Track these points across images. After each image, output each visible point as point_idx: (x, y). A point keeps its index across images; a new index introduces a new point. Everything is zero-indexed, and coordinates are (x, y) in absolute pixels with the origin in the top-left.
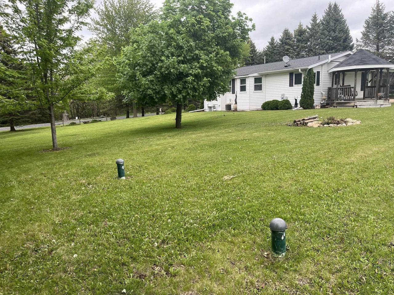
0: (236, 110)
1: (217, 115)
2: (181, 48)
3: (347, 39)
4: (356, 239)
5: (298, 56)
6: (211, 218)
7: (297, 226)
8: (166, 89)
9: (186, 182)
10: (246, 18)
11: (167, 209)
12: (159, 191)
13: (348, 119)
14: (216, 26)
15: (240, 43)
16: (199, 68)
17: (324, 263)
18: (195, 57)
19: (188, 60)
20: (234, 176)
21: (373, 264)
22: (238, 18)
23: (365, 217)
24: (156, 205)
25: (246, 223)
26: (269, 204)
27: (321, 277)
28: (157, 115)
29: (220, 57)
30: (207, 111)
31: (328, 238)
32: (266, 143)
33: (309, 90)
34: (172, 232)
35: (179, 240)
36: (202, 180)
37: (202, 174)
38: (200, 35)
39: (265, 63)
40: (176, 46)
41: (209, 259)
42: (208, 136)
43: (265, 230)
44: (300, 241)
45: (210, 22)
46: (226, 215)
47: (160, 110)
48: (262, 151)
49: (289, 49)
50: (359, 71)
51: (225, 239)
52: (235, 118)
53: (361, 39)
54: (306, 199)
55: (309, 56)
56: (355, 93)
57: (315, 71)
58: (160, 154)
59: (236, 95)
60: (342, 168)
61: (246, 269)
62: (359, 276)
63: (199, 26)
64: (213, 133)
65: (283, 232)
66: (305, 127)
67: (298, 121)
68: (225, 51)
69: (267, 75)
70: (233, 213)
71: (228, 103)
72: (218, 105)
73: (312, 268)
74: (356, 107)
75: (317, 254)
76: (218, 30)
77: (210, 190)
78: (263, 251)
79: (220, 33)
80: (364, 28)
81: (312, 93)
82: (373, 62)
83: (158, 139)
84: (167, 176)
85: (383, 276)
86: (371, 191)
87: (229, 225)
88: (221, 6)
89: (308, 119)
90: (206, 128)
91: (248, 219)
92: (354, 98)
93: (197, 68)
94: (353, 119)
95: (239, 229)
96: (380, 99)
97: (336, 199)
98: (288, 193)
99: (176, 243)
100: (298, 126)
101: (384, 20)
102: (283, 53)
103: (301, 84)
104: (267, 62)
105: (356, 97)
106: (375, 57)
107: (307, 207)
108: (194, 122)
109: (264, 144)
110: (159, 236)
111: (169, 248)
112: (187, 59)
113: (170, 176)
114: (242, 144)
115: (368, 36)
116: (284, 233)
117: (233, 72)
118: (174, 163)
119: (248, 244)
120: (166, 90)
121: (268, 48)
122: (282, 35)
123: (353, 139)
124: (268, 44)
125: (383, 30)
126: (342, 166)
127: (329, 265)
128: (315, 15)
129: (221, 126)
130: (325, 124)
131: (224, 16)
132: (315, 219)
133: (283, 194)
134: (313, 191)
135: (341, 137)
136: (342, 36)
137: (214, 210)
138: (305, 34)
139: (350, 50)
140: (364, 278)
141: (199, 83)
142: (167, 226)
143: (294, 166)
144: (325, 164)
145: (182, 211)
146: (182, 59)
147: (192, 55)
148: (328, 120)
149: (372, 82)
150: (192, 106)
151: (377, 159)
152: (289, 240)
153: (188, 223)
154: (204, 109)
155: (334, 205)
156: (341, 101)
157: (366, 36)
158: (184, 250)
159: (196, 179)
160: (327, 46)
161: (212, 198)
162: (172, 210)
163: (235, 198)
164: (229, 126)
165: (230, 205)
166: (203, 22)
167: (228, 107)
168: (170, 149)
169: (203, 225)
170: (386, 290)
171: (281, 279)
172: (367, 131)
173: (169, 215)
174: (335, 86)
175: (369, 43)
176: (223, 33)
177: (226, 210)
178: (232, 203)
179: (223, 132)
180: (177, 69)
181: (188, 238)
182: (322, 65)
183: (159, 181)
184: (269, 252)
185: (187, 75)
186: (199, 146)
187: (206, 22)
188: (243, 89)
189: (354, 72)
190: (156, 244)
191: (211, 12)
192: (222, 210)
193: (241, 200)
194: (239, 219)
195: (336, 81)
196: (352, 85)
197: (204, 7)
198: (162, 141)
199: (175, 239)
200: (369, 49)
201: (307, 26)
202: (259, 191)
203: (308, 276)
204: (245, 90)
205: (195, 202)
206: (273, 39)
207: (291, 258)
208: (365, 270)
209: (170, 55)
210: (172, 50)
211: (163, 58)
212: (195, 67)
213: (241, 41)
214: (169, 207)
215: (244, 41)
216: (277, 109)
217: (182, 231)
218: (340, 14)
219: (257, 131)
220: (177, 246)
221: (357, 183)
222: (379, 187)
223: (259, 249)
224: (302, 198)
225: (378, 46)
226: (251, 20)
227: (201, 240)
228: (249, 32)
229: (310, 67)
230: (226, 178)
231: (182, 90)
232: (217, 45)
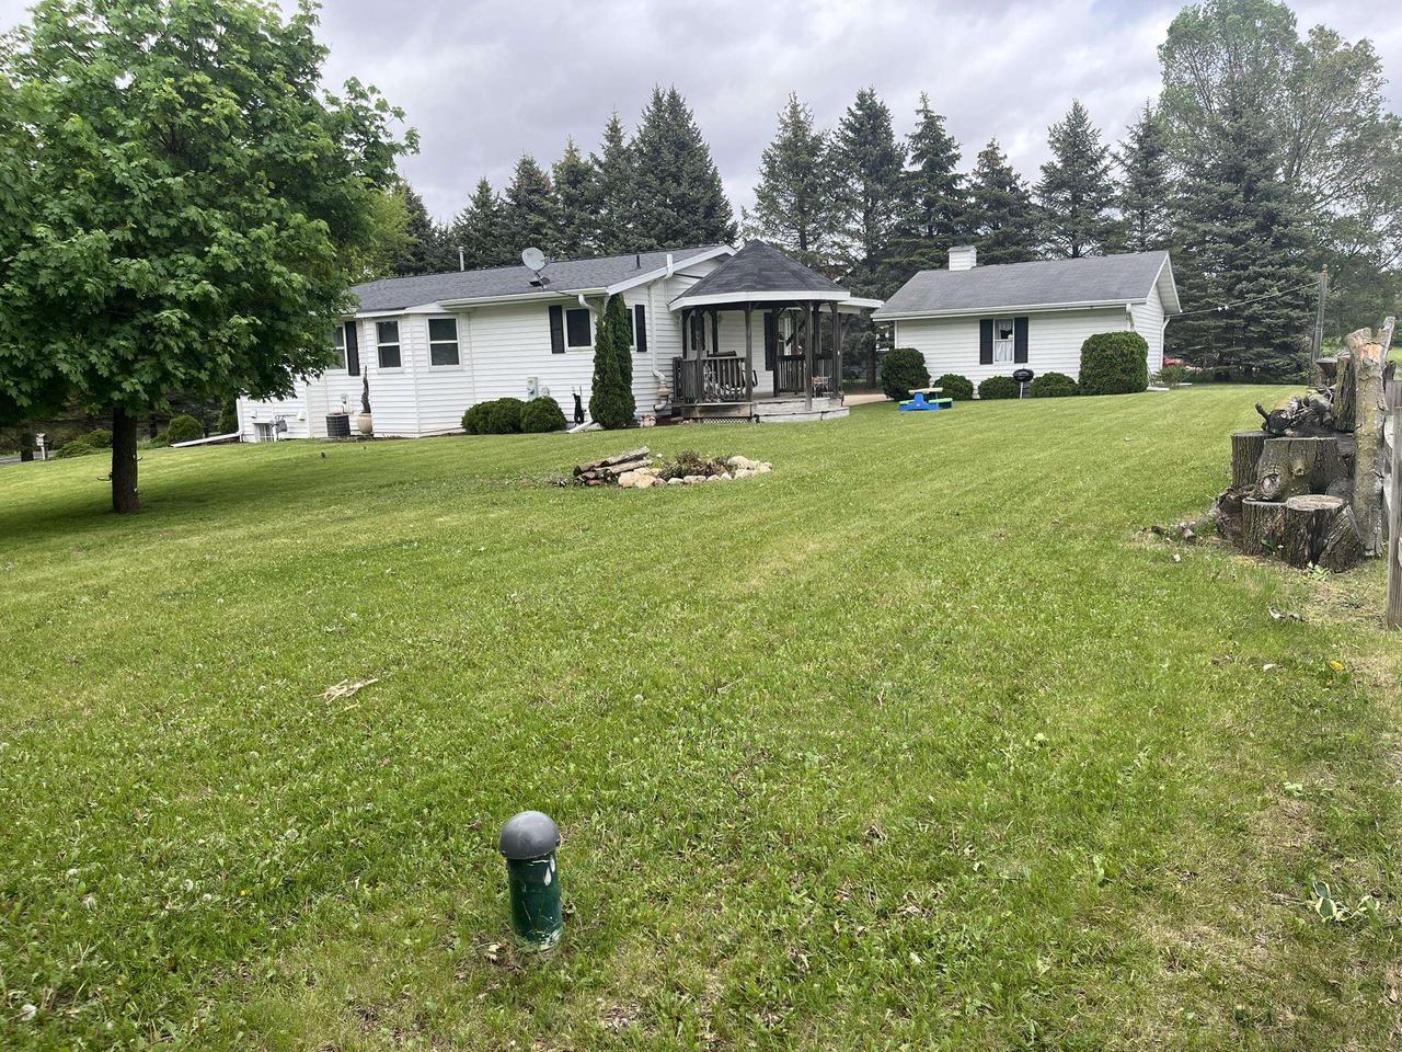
0: (368, 435)
1: (292, 456)
2: (123, 192)
3: (715, 207)
4: (773, 835)
5: (574, 251)
6: (276, 858)
7: (598, 827)
8: (62, 356)
9: (163, 729)
10: (382, 106)
11: (76, 852)
12: (37, 784)
13: (735, 459)
14: (266, 122)
15: (365, 193)
16: (206, 276)
17: (685, 936)
18: (185, 232)
19: (155, 241)
20: (369, 682)
21: (825, 906)
22: (348, 101)
23: (796, 761)
24: (25, 846)
25: (419, 852)
26: (502, 766)
27: (677, 984)
28: (23, 460)
29: (291, 238)
30: (253, 440)
31: (695, 847)
32: (482, 549)
33: (617, 366)
34: (101, 948)
35: (135, 972)
36: (235, 714)
37: (236, 687)
38: (200, 149)
39: (463, 268)
40: (95, 186)
41: (271, 1024)
42: (258, 537)
43: (489, 861)
44: (608, 876)
45: (242, 104)
46: (340, 832)
47: (40, 441)
48: (468, 581)
49: (543, 225)
50: (757, 308)
51: (337, 929)
52: (367, 466)
53: (757, 210)
54: (622, 729)
55: (608, 255)
56: (749, 378)
57: (630, 303)
58: (37, 626)
59: (365, 382)
60: (725, 612)
61: (422, 1026)
62: (788, 954)
63: (195, 113)
64: (280, 524)
65: (547, 857)
66: (611, 487)
67: (589, 470)
68: (310, 218)
69: (472, 312)
70: (367, 823)
71: (337, 408)
72: (298, 417)
73: (649, 961)
74: (758, 421)
75: (664, 908)
76: (276, 135)
77: (273, 748)
78: (482, 941)
79: (285, 149)
80: (762, 177)
81: (628, 378)
82: (793, 281)
83: (30, 565)
84: (75, 713)
85: (857, 939)
86: (807, 675)
87: (354, 869)
88: (279, 47)
89: (620, 463)
90: (250, 505)
91: (426, 834)
92: (749, 390)
93: (195, 276)
94: (749, 458)
95: (390, 878)
96: (818, 396)
97: (712, 716)
98: (565, 718)
99: (125, 986)
100: (588, 485)
101: (815, 155)
102: (525, 237)
103: (590, 345)
104: (468, 268)
105: (755, 390)
106: (797, 266)
107: (628, 755)
108: (199, 483)
109: (476, 553)
110: (42, 974)
111: (94, 1016)
112: (148, 237)
113: (87, 712)
114: (397, 559)
115: (774, 201)
116: (553, 861)
117: (345, 298)
118: (107, 659)
119: (426, 928)
120: (65, 360)
121: (471, 219)
122: (515, 176)
123: (752, 518)
124: (472, 203)
125: (813, 187)
126: (726, 607)
127: (699, 939)
128: (615, 122)
129: (313, 496)
130: (673, 476)
131: (296, 87)
132: (651, 792)
133: (546, 724)
134: (645, 698)
135: (722, 513)
136: (702, 198)
137: (289, 822)
138: (590, 181)
139: (726, 242)
140: (803, 956)
141: (211, 333)
142: (82, 925)
143: (580, 621)
144: (676, 606)
145: (147, 849)
146: (129, 236)
147: (173, 222)
148: (679, 462)
149: (795, 343)
150: (184, 421)
151: (819, 578)
152: (571, 883)
153: (174, 897)
154: (238, 434)
155: (708, 735)
156: (713, 402)
157: (767, 198)
158: (161, 1010)
159: (209, 710)
160: (660, 225)
161: (280, 778)
162: (98, 856)
163: (373, 764)
164: (342, 497)
165: (353, 791)
166: (211, 102)
167: (339, 425)
168: (85, 599)
169: (243, 893)
170: (866, 981)
171: (549, 1028)
172: (790, 493)
173: (87, 878)
174: (692, 356)
175: (777, 222)
176: (297, 149)
177: (338, 816)
178: (363, 786)
179: (321, 517)
180: (108, 277)
181: (175, 959)
182: (648, 286)
183: (37, 740)
184: (505, 940)
185: (156, 302)
186: (219, 578)
187: (224, 103)
188: (390, 357)
189: (743, 312)
190: (30, 1009)
191: (243, 69)
192: (322, 818)
193: (396, 768)
194: (391, 841)
195: (693, 340)
196: (741, 354)
197: (211, 46)
198: (49, 571)
199: (121, 972)
200: (779, 242)
201: (592, 155)
202: (463, 723)
203: (636, 993)
204: (398, 364)
205: (206, 805)
206: (484, 188)
207: (581, 944)
208: (805, 930)
209: (68, 220)
210: (80, 202)
211: (40, 230)
212: (190, 272)
213: (369, 186)
214: (86, 844)
215: (379, 188)
216: (517, 430)
217: (150, 933)
218: (690, 126)
219: (449, 510)
220: (129, 1000)
221: (769, 656)
222: (829, 662)
223: (467, 938)
224: (610, 727)
225: (803, 236)
226: (399, 114)
227: (233, 953)
228: (396, 157)
229: (612, 291)
230: (336, 691)
231: (136, 360)
232: (274, 194)
